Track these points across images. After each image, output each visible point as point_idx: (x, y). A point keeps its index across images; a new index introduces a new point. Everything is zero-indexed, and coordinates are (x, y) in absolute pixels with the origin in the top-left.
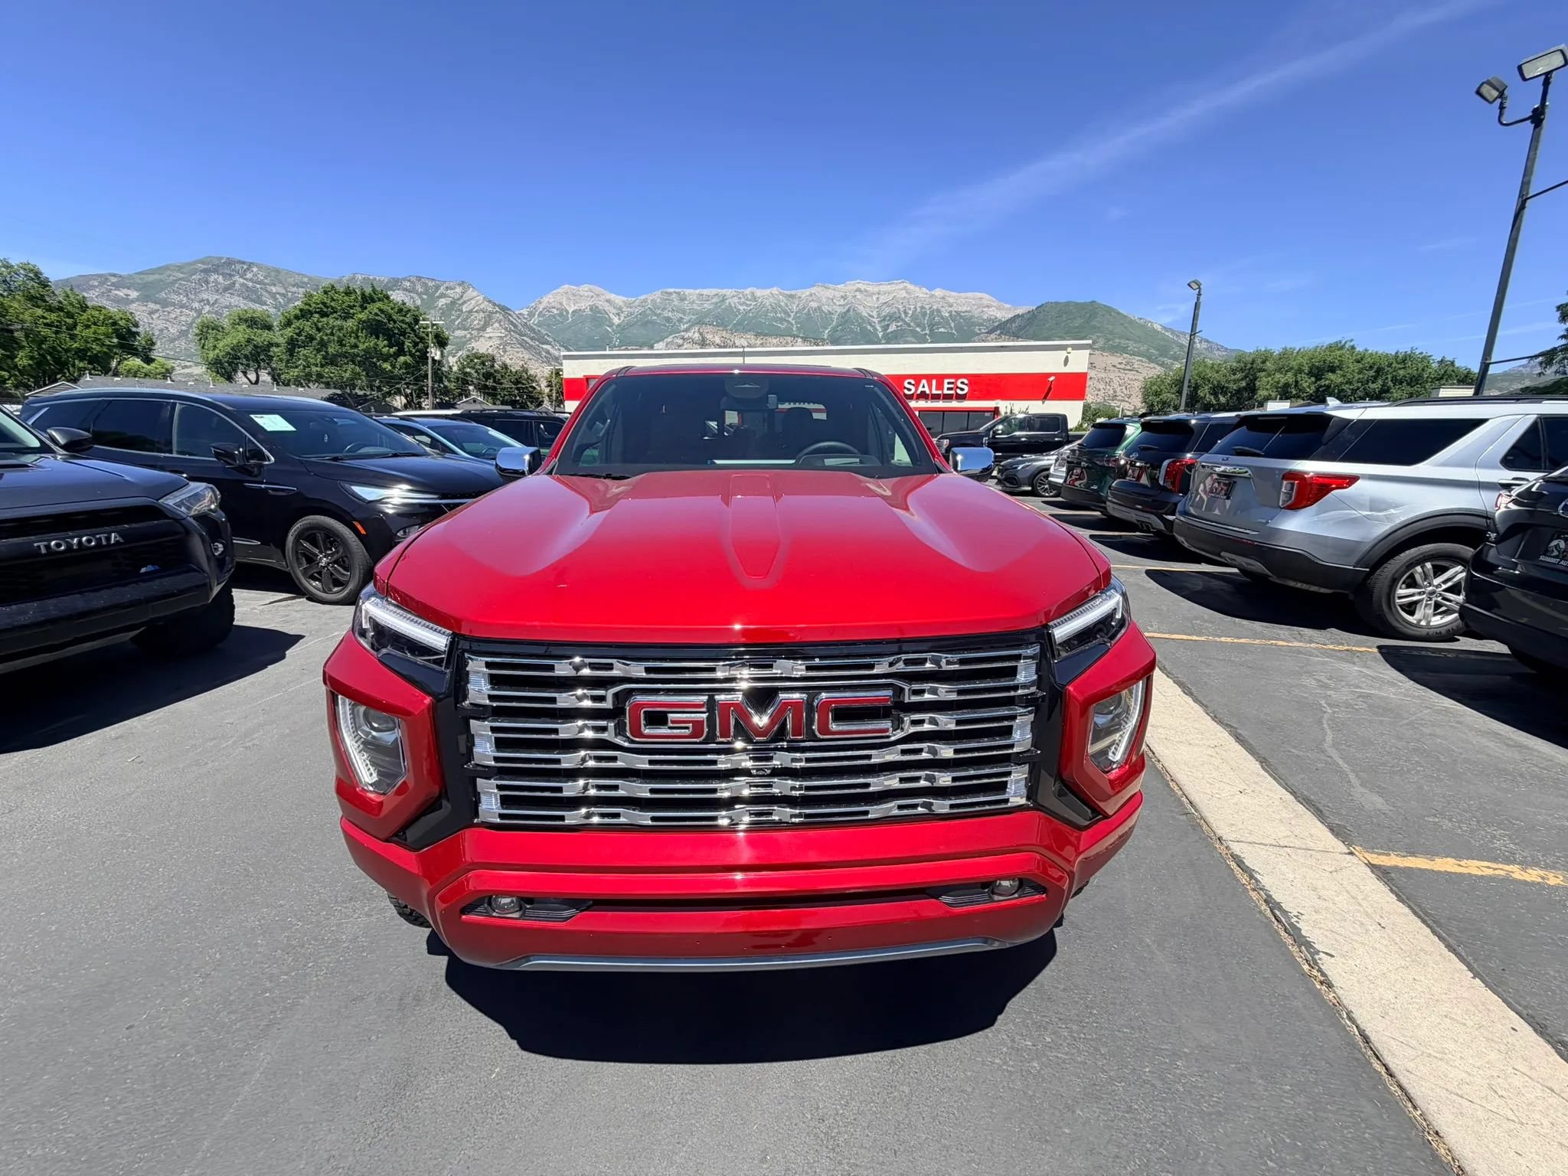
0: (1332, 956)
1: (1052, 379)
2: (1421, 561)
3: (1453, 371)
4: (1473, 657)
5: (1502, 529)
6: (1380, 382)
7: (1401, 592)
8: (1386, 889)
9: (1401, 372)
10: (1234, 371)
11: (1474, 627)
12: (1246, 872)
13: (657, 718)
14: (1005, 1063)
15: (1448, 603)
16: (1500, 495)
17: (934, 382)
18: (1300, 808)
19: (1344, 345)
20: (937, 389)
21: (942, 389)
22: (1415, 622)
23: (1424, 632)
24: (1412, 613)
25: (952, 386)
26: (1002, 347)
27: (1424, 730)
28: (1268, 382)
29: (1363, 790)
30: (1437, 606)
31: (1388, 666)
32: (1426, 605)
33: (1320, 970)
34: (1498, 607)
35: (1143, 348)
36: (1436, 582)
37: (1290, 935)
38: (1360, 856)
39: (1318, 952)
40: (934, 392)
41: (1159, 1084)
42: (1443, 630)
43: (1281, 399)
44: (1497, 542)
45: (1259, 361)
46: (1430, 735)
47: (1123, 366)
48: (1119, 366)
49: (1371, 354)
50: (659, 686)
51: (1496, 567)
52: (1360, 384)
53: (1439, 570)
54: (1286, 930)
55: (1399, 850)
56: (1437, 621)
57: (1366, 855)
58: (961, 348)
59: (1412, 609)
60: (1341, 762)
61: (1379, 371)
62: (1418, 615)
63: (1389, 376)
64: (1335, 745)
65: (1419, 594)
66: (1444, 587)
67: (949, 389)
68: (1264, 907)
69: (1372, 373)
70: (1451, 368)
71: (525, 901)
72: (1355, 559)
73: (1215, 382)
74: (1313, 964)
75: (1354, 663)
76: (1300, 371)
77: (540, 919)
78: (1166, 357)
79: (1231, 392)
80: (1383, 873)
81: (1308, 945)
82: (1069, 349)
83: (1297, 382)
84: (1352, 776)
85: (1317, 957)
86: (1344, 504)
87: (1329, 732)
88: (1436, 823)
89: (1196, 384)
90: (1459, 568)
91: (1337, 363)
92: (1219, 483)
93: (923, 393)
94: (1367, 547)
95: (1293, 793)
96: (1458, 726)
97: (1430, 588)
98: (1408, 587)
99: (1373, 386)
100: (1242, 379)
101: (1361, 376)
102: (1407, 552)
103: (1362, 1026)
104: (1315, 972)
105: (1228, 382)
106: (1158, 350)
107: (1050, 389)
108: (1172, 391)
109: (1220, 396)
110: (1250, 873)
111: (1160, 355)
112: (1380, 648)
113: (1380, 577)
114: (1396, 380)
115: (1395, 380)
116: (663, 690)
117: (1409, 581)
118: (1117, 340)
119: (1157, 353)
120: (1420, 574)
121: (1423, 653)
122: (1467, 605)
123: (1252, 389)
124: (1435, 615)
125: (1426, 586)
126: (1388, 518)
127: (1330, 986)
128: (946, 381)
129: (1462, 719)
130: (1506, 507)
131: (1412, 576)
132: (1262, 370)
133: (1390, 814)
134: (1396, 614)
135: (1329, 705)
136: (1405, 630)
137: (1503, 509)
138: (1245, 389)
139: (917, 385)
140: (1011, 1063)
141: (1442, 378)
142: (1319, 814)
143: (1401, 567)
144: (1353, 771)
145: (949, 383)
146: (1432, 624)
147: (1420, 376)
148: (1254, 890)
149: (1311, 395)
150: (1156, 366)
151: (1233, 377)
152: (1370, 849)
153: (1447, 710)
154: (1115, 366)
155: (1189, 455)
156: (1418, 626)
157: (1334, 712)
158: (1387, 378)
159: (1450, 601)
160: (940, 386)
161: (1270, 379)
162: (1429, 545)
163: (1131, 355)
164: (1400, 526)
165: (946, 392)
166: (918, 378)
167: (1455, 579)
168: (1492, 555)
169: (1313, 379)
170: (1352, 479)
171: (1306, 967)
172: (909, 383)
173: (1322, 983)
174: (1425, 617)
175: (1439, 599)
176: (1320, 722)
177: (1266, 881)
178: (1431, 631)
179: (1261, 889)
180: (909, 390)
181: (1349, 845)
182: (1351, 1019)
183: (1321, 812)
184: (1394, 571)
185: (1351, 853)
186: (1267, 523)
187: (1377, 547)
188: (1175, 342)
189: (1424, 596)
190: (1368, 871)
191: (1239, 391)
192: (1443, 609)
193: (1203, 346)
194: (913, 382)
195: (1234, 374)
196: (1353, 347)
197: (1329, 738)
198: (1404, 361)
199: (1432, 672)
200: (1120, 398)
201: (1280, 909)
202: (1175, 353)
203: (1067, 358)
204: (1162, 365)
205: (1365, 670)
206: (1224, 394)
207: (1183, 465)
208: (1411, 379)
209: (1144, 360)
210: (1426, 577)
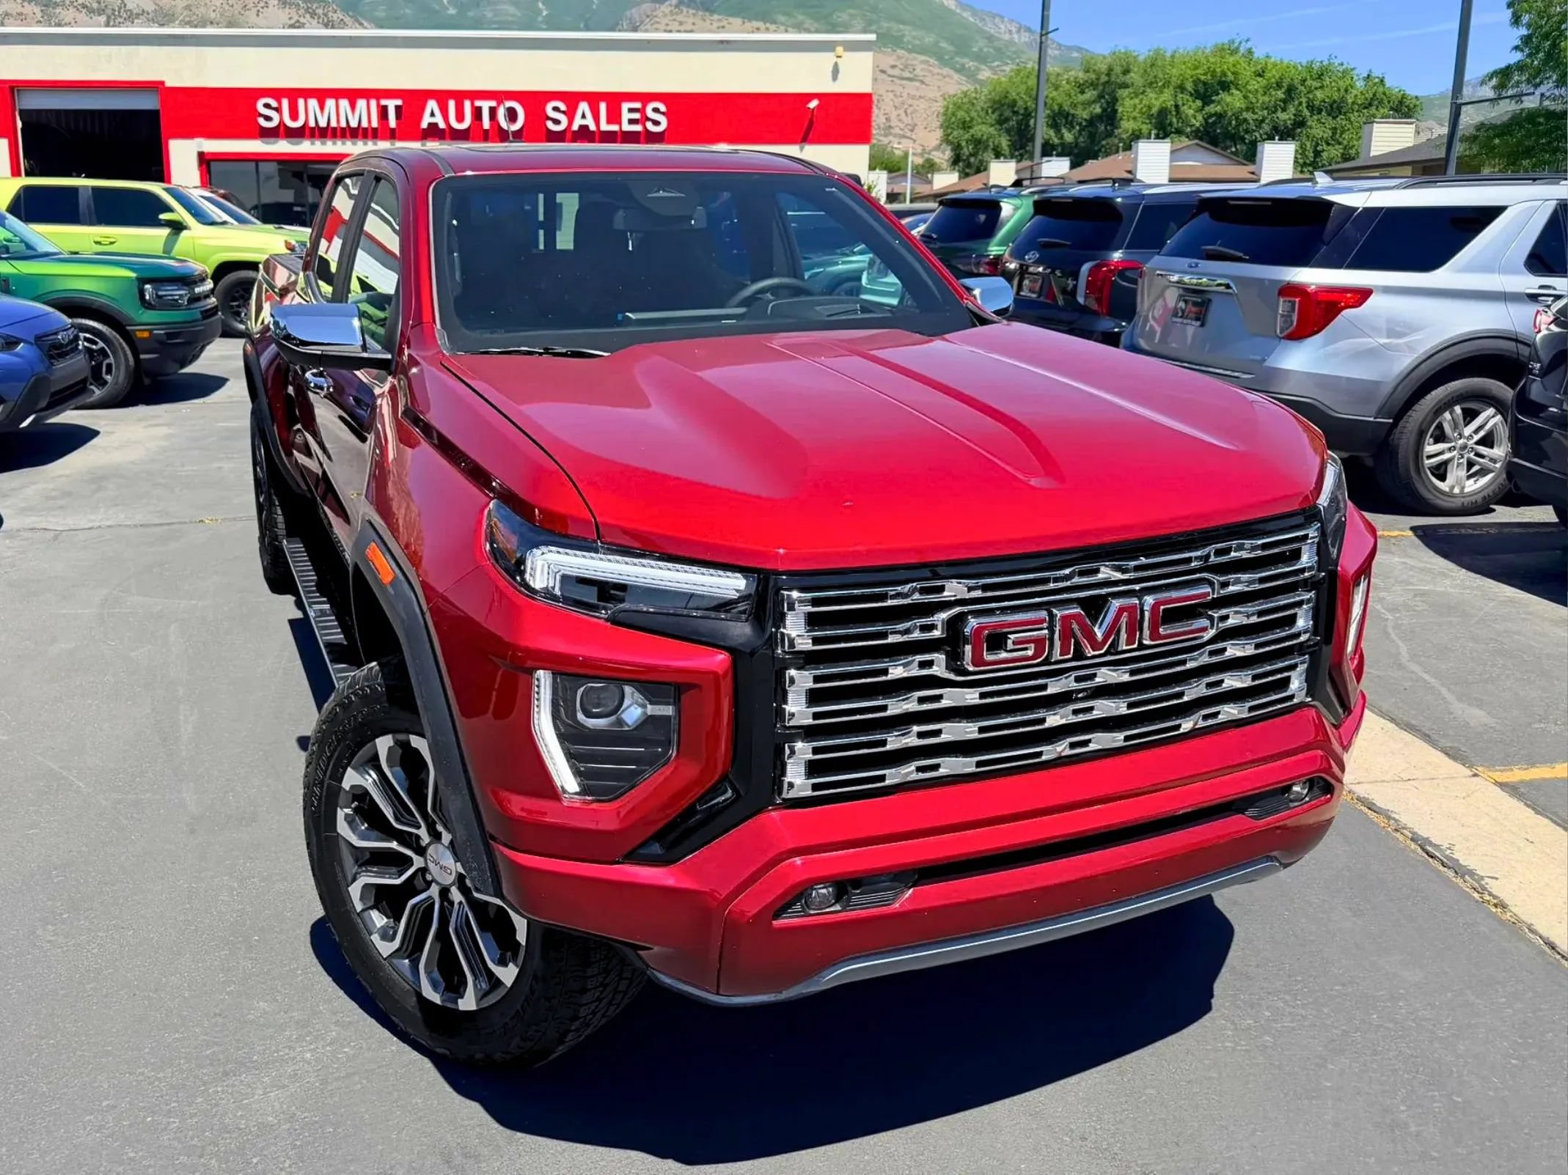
0: (1497, 879)
1: (813, 104)
2: (1447, 405)
3: (1384, 94)
4: (1517, 530)
5: (1546, 356)
6: (1292, 110)
7: (1430, 448)
8: (1521, 805)
9: (1319, 94)
10: (1081, 88)
11: (1526, 487)
12: (1381, 814)
13: (997, 641)
14: (1237, 1044)
15: (1481, 460)
16: (1538, 312)
17: (603, 107)
18: (1407, 737)
19: (1238, 48)
20: (609, 121)
21: (620, 123)
22: (1447, 489)
23: (1457, 503)
24: (1442, 478)
25: (637, 116)
26: (722, 42)
27: (1497, 626)
28: (1135, 106)
29: (1461, 706)
30: (1470, 464)
31: (1432, 553)
32: (1459, 465)
33: (1490, 894)
34: (1548, 458)
35: (929, 39)
36: (1468, 431)
37: (1449, 868)
38: (1485, 776)
39: (1482, 878)
40: (605, 127)
41: (1391, 1025)
42: (1479, 498)
43: (1157, 137)
44: (1545, 372)
45: (1118, 70)
46: (1505, 632)
47: (896, 72)
48: (891, 72)
49: (1275, 65)
50: (994, 605)
51: (1544, 408)
52: (1265, 112)
53: (1470, 415)
54: (1443, 864)
55: (1518, 763)
56: (1472, 486)
57: (1490, 774)
58: (649, 41)
59: (1442, 471)
60: (1426, 677)
61: (1290, 91)
62: (1451, 479)
63: (1304, 100)
64: (1413, 657)
65: (1450, 449)
66: (1476, 438)
67: (631, 122)
68: (1413, 846)
69: (1280, 94)
70: (1381, 89)
71: (844, 887)
72: (1374, 408)
73: (1056, 108)
74: (1482, 890)
75: (1393, 553)
76: (1181, 88)
77: (863, 906)
78: (966, 55)
79: (1080, 124)
80: (1512, 789)
81: (1471, 873)
82: (840, 50)
83: (1177, 106)
84: (1444, 691)
85: (1483, 883)
86: (1357, 329)
87: (1401, 644)
88: (1543, 730)
89: (1026, 109)
90: (1491, 411)
91: (1230, 77)
92: (1186, 302)
93: (584, 128)
94: (1386, 390)
95: (1392, 720)
96: (1529, 617)
97: (1461, 442)
98: (1436, 442)
99: (1283, 116)
100: (1094, 102)
101: (1266, 99)
102: (1433, 393)
103: (1545, 934)
104: (1487, 897)
105: (1074, 105)
106: (952, 44)
107: (811, 123)
108: (990, 121)
109: (1064, 131)
110: (1386, 815)
111: (958, 53)
112: (1413, 529)
113: (1406, 431)
114: (1313, 107)
115: (1311, 107)
116: (998, 609)
117: (1438, 433)
118: (885, 25)
119: (950, 48)
120: (1449, 422)
121: (1463, 531)
122: (1516, 460)
123: (1110, 116)
124: (1469, 477)
125: (1456, 440)
126: (1410, 347)
127: (1504, 906)
128: (625, 106)
129: (1531, 609)
130: (1548, 329)
131: (1440, 427)
132: (1125, 86)
133: (1498, 727)
134: (1426, 481)
135: (1390, 610)
136: (1439, 502)
137: (1544, 332)
138: (1099, 118)
139: (570, 114)
140: (1243, 1043)
141: (1370, 105)
142: (1427, 738)
143: (1427, 415)
144: (1443, 685)
145: (631, 110)
146: (1466, 490)
147: (1343, 100)
148: (1396, 830)
149: (1198, 130)
150: (952, 72)
151: (1081, 98)
152: (1491, 764)
153: (1511, 601)
154: (883, 72)
155: (1117, 256)
156: (1450, 495)
157: (1397, 618)
158: (1300, 104)
159: (1482, 456)
160: (614, 117)
161: (1137, 101)
162: (1457, 382)
163: (910, 51)
164: (1424, 357)
165: (627, 127)
166: (572, 99)
167: (1488, 427)
168: (1536, 391)
169: (1199, 103)
170: (1362, 295)
171: (1476, 895)
172: (556, 109)
173: (1496, 906)
174: (1459, 482)
175: (1472, 455)
176: (1387, 635)
177: (1404, 819)
178: (1466, 501)
179: (1403, 828)
180: (557, 122)
181: (1470, 767)
182: (1531, 931)
183: (1429, 736)
184: (1421, 419)
185: (1475, 775)
186: (1265, 360)
187: (1400, 388)
188: (980, 31)
189: (1455, 452)
190: (1498, 790)
191: (1092, 122)
192: (1476, 468)
193: (1023, 39)
194: (563, 107)
195: (1082, 92)
196: (1250, 52)
197: (1404, 650)
198: (1320, 76)
199: (1482, 555)
200: (897, 131)
201: (1431, 844)
202: (981, 50)
203: (836, 66)
204: (961, 70)
205: (1410, 562)
206: (1071, 128)
207: (1111, 271)
208: (1331, 106)
209: (932, 61)
210: (1455, 426)
